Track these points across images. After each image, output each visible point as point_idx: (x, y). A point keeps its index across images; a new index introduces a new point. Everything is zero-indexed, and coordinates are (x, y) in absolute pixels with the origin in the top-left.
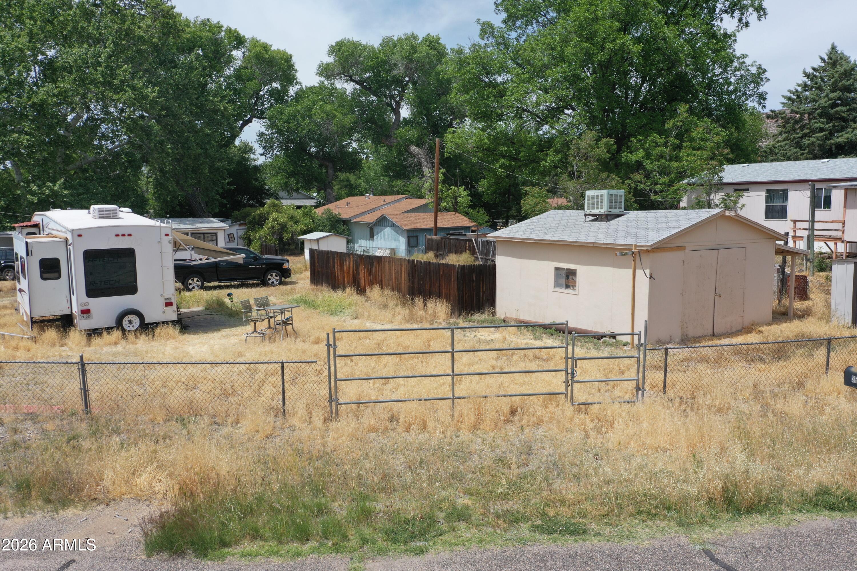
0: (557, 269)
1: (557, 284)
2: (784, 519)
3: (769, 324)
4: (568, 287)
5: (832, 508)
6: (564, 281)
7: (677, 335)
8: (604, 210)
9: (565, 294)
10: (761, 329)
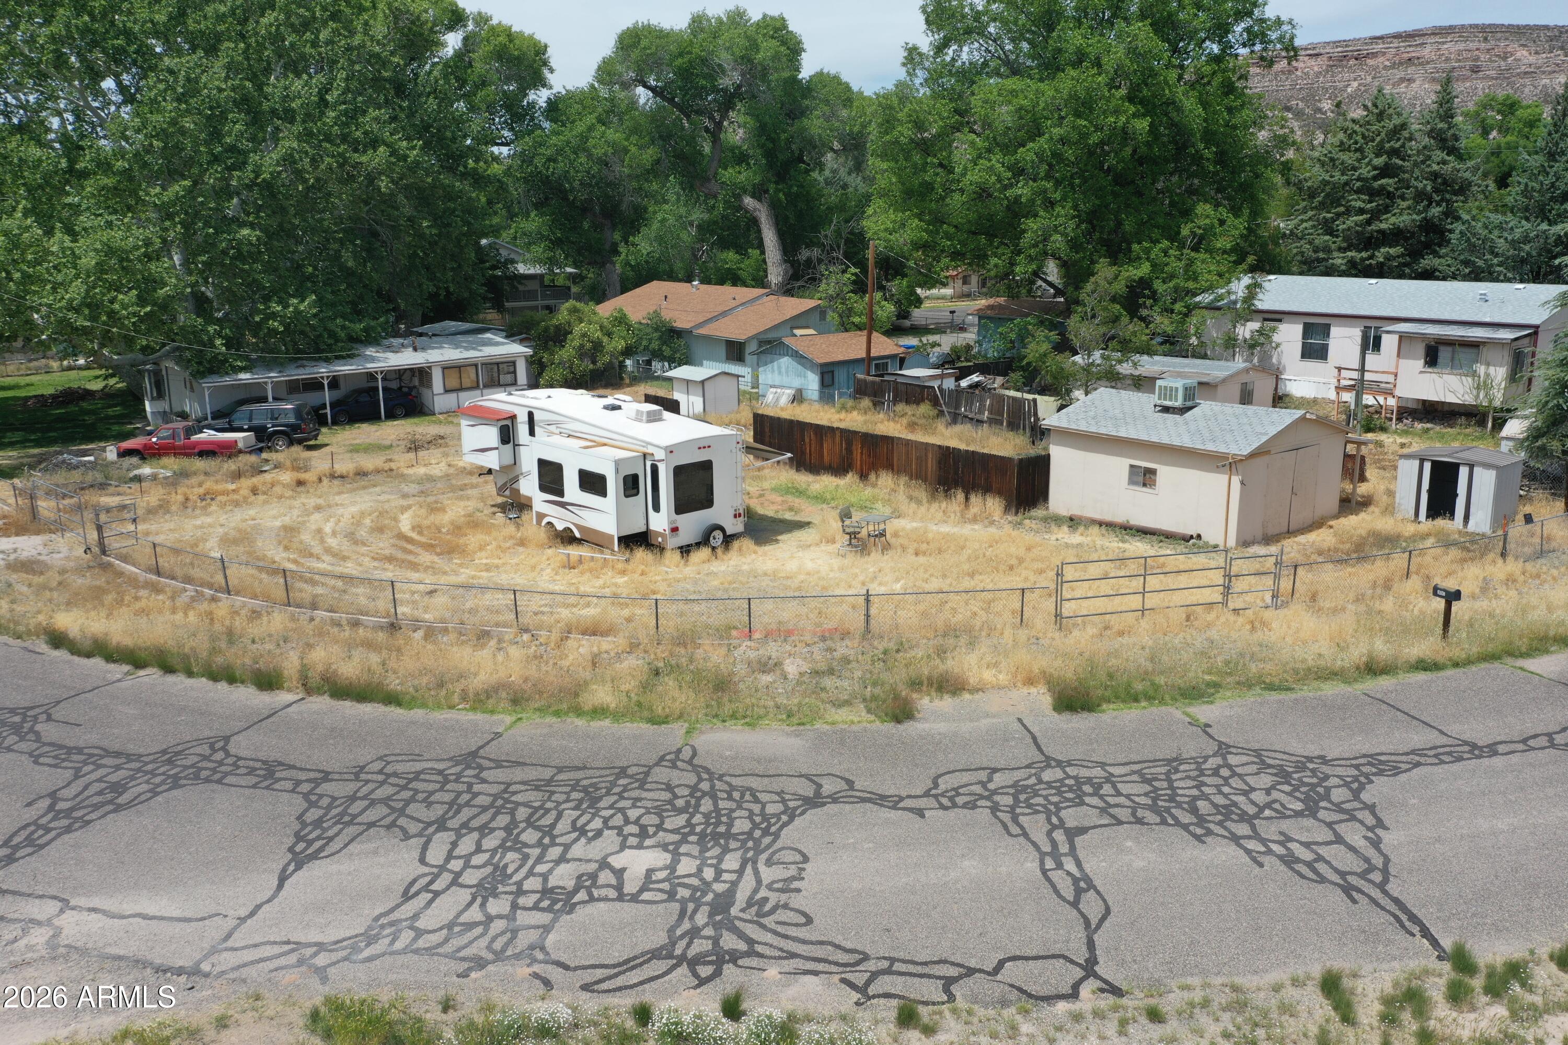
0: (1132, 466)
1: (1132, 482)
2: (1400, 677)
3: (1337, 517)
4: (1144, 485)
5: (1425, 670)
6: (1141, 479)
7: (1259, 535)
8: (1178, 403)
9: (1142, 494)
10: (1331, 523)
